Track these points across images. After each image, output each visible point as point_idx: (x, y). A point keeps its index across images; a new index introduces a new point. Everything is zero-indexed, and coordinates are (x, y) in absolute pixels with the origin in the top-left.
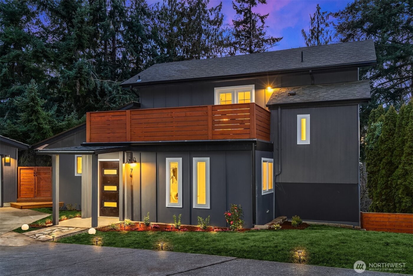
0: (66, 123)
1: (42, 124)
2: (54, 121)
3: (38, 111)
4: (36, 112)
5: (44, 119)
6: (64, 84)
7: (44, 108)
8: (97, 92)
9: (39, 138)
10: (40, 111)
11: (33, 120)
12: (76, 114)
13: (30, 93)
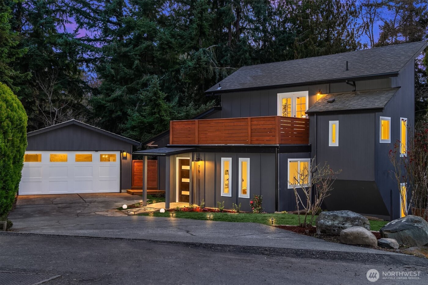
0: (184, 114)
1: (163, 116)
2: (174, 112)
3: (160, 105)
4: (158, 105)
5: (166, 111)
6: (185, 75)
7: (165, 101)
8: (217, 80)
9: (161, 129)
10: (161, 104)
11: (156, 112)
12: (193, 105)
13: (153, 87)
